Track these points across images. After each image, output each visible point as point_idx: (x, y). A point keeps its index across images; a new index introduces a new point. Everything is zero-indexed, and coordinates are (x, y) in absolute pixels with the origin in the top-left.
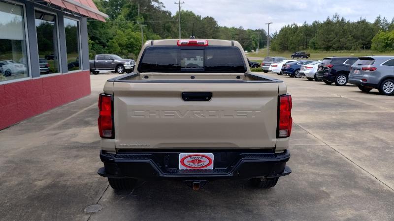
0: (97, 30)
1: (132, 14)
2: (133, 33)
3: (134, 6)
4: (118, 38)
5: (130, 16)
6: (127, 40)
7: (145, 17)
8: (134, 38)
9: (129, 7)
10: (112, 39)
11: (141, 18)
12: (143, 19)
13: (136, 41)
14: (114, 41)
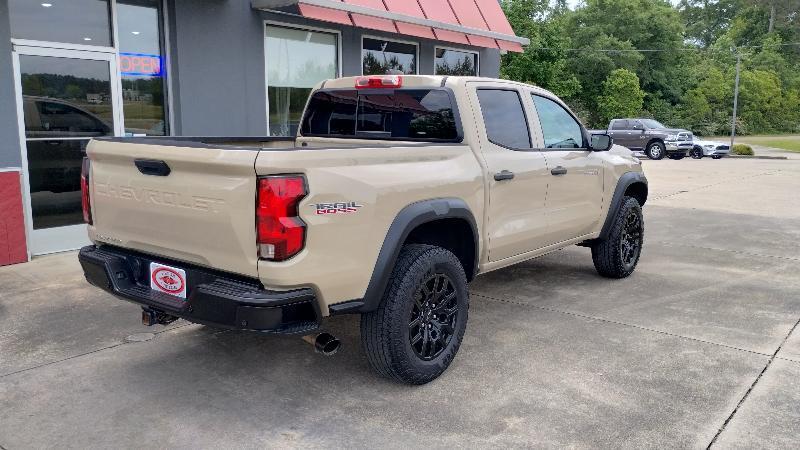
0: (663, 70)
1: (754, 32)
2: (748, 74)
3: (762, 13)
4: (709, 85)
5: (748, 37)
6: (729, 88)
7: (785, 35)
8: (748, 85)
9: (749, 15)
10: (695, 87)
11: (775, 40)
12: (779, 40)
13: (753, 91)
14: (698, 91)
